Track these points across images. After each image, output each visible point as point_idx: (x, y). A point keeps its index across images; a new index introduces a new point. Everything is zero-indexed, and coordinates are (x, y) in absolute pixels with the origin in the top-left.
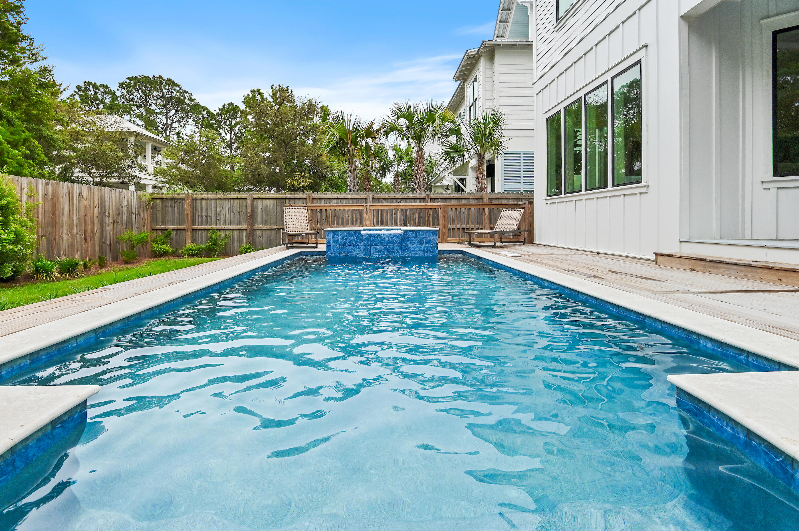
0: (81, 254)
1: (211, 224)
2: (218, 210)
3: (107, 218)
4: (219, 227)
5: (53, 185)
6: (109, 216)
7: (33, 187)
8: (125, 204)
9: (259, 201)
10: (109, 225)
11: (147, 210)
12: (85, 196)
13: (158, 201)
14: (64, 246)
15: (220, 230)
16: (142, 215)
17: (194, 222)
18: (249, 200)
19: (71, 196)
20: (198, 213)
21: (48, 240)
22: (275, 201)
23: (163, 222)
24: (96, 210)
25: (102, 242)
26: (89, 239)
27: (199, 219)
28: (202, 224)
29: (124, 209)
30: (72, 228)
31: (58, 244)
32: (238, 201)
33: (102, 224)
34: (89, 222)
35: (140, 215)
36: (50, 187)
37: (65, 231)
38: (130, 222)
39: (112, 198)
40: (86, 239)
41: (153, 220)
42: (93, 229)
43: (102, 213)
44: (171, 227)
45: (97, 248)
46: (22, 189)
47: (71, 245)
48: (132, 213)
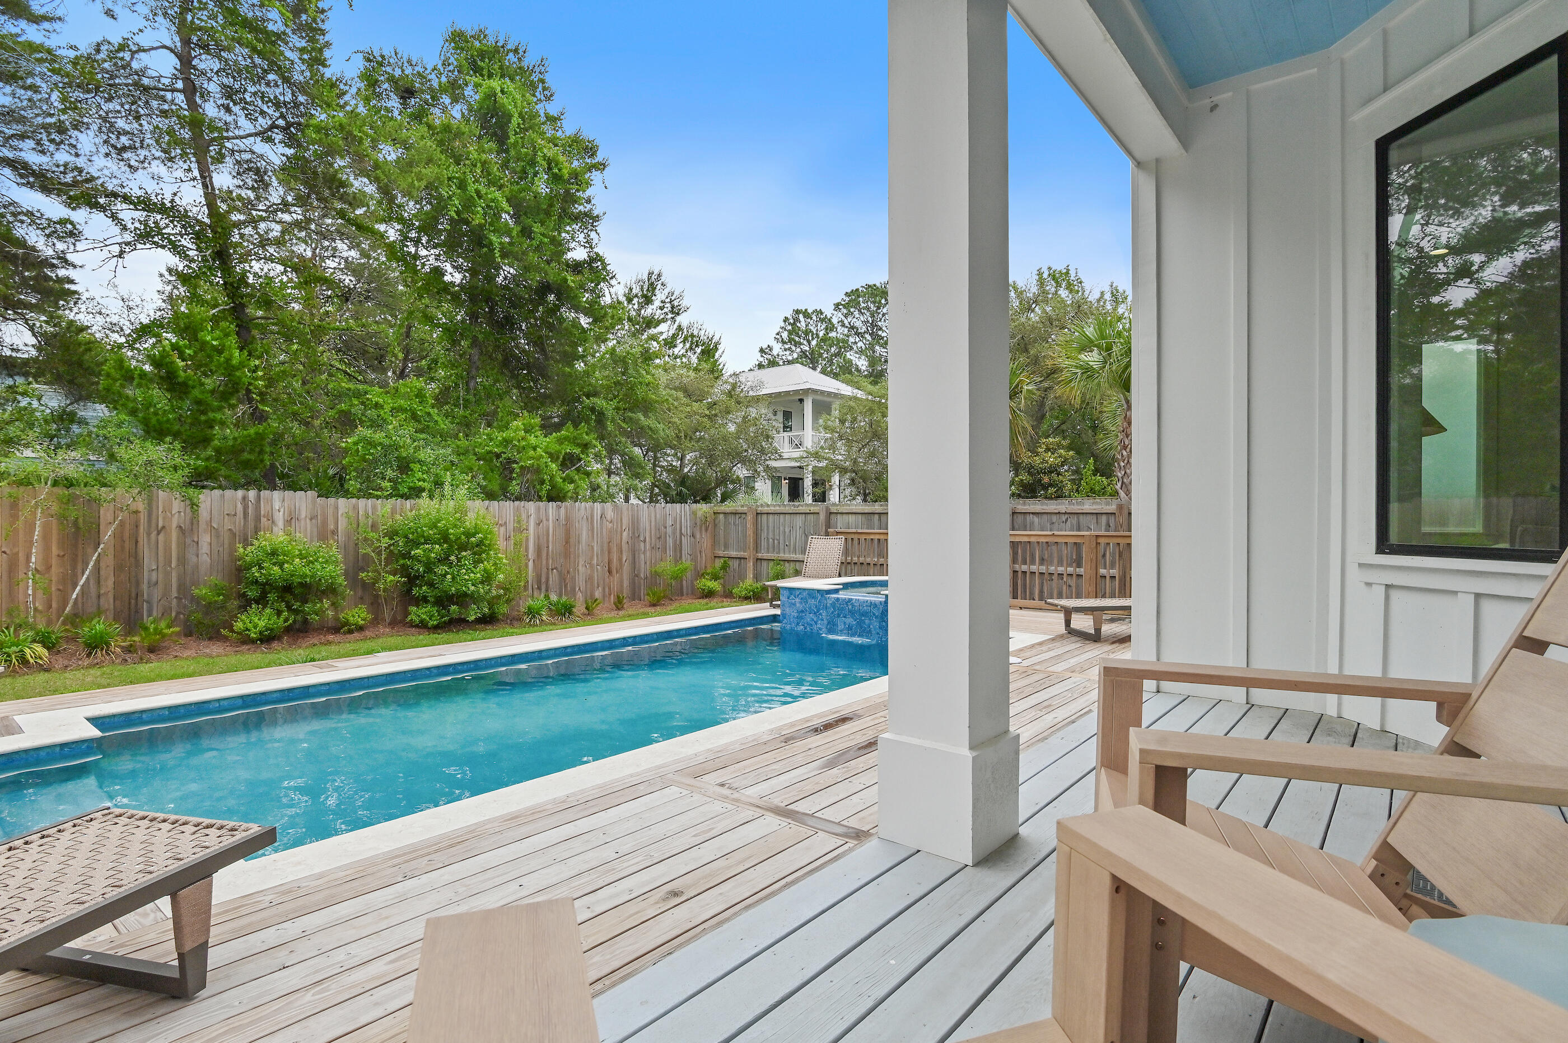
0: (604, 589)
1: (779, 553)
2: (787, 530)
3: (642, 544)
4: (787, 556)
5: (566, 508)
6: (645, 541)
7: (542, 511)
8: (670, 522)
9: (839, 516)
10: (644, 552)
11: (706, 530)
12: (609, 518)
13: (721, 516)
14: (581, 582)
15: (788, 561)
16: (698, 536)
17: (757, 548)
18: (822, 517)
19: (590, 519)
20: (764, 535)
21: (560, 573)
22: (860, 516)
23: (726, 547)
24: (625, 534)
25: (635, 575)
26: (614, 571)
27: (764, 544)
28: (768, 552)
29: (669, 530)
30: (592, 558)
31: (573, 579)
32: (812, 516)
33: (634, 553)
34: (615, 549)
35: (693, 536)
36: (563, 511)
37: (581, 563)
38: (678, 548)
39: (650, 516)
40: (610, 572)
41: (715, 543)
42: (620, 560)
43: (635, 535)
44: (734, 553)
45: (626, 583)
46: (528, 517)
47: (589, 579)
48: (681, 534)
